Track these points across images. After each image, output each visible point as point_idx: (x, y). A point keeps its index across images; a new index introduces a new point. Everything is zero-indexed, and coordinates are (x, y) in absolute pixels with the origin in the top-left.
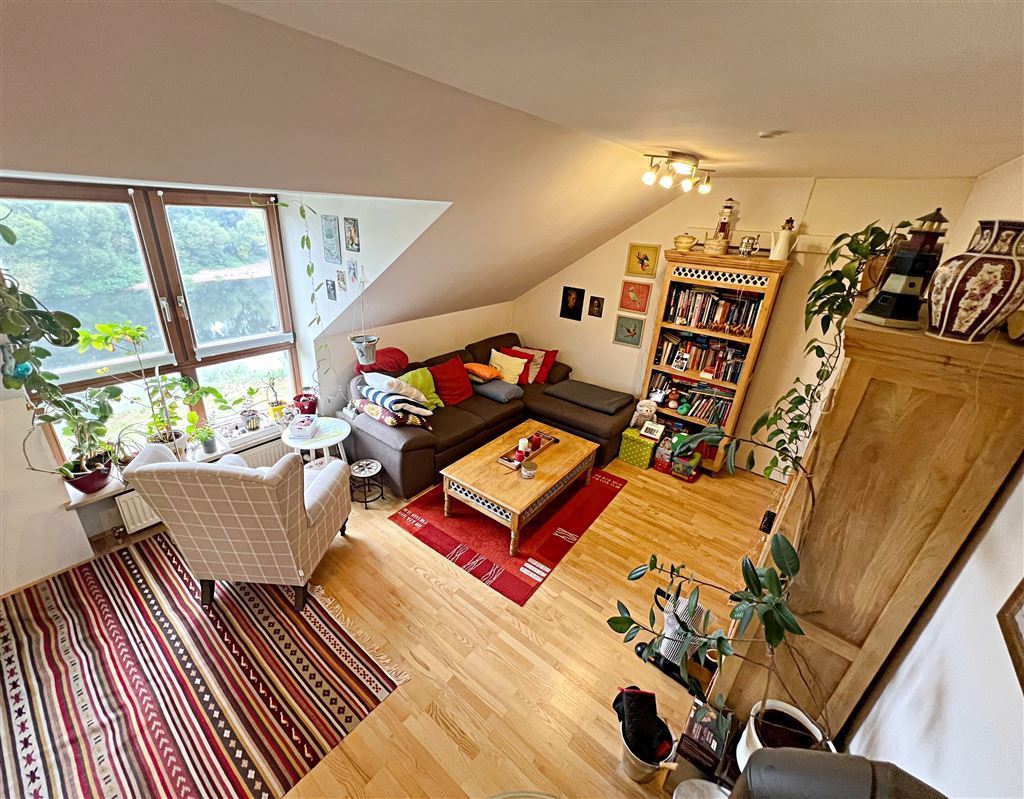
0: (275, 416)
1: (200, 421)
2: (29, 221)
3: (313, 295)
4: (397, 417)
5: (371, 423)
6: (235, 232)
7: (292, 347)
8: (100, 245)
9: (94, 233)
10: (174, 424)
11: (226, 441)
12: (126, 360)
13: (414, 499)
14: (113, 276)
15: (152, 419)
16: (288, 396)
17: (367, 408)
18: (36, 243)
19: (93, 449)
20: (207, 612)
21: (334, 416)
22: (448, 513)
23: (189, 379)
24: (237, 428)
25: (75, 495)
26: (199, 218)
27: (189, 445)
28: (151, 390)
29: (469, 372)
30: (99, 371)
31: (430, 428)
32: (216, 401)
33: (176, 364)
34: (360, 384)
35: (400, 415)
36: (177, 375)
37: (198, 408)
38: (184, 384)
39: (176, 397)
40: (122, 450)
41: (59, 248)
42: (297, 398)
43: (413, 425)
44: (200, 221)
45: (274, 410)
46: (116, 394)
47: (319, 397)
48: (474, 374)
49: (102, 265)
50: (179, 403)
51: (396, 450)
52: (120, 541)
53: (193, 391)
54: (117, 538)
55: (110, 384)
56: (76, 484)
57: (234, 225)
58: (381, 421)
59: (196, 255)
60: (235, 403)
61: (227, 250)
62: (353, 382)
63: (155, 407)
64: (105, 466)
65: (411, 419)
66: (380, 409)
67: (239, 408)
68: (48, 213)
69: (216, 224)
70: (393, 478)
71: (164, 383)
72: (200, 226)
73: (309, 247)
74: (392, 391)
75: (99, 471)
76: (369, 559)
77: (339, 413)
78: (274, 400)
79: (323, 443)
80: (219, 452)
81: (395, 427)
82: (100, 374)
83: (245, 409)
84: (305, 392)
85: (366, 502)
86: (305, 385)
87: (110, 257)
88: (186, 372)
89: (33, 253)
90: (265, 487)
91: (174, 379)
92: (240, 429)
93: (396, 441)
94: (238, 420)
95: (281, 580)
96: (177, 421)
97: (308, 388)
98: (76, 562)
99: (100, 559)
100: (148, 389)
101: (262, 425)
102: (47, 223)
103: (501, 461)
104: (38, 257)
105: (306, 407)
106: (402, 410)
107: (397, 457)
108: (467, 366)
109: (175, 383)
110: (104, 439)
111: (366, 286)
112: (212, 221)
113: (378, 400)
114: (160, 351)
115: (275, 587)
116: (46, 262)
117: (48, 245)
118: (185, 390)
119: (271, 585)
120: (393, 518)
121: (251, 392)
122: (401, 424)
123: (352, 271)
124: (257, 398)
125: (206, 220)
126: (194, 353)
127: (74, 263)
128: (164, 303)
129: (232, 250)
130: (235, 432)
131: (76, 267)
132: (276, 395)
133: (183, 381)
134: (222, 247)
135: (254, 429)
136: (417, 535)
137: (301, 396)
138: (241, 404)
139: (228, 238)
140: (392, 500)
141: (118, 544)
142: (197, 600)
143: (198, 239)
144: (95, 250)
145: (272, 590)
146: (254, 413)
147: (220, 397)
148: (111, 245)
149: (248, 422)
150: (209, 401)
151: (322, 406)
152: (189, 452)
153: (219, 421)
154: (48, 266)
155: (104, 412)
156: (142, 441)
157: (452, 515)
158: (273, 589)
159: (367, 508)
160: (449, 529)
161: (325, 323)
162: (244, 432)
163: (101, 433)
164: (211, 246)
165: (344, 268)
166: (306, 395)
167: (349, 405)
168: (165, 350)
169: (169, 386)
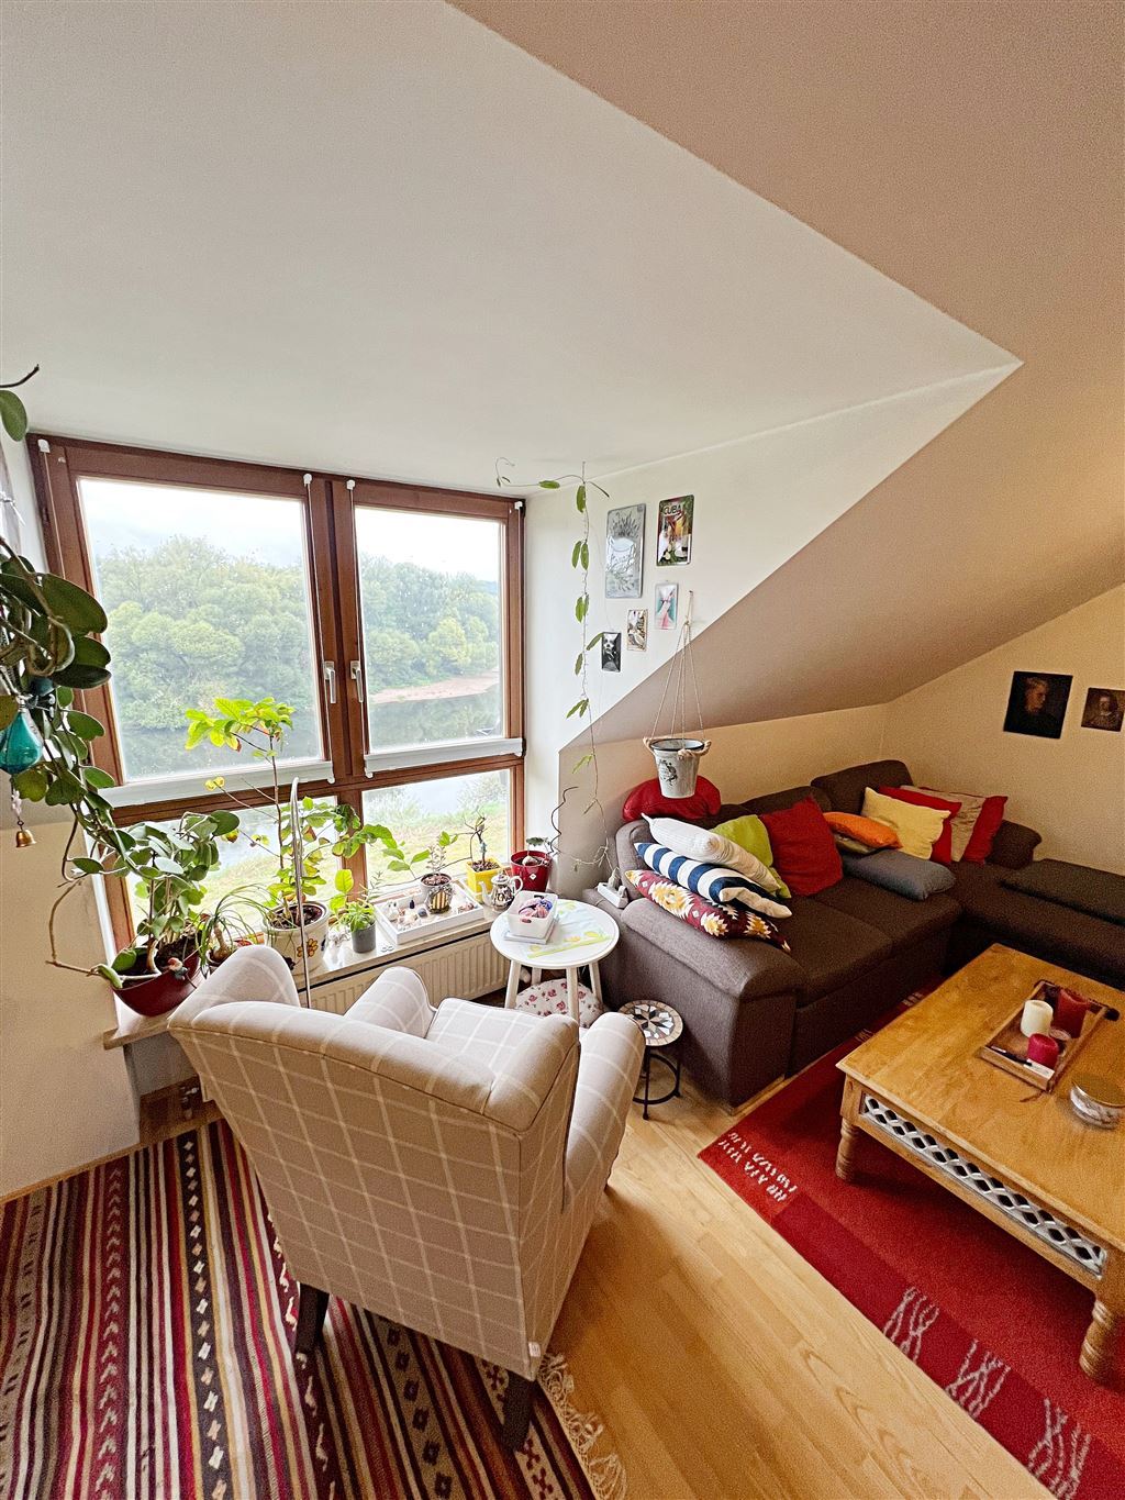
0: (479, 890)
1: (355, 887)
2: (228, 637)
3: (580, 656)
4: (725, 916)
5: (664, 921)
6: (425, 646)
7: (517, 764)
8: (287, 662)
9: (284, 648)
10: (312, 891)
11: (394, 930)
12: (252, 768)
13: (748, 1109)
14: (294, 695)
15: (278, 880)
16: (502, 855)
17: (658, 890)
18: (229, 660)
19: (174, 927)
20: (301, 1377)
21: (581, 899)
22: (846, 1169)
23: (350, 809)
24: (412, 905)
25: (126, 1017)
26: (391, 630)
27: (333, 932)
28: (284, 825)
29: (834, 829)
30: (209, 783)
31: (786, 946)
32: (386, 853)
33: (332, 781)
34: (637, 839)
35: (731, 912)
36: (332, 801)
37: (355, 862)
38: (339, 817)
39: (324, 841)
40: (219, 935)
41: (250, 667)
42: (518, 858)
43: (755, 938)
44: (389, 633)
45: (478, 879)
46: (228, 826)
47: (555, 858)
48: (846, 834)
49: (286, 683)
50: (327, 851)
51: (726, 993)
52: (189, 1113)
53: (351, 832)
54: (185, 1107)
55: (219, 809)
56: (130, 996)
57: (426, 637)
58: (691, 922)
59: (381, 671)
60: (416, 859)
61: (414, 666)
62: (623, 835)
63: (286, 856)
64: (185, 965)
65: (753, 924)
66: (687, 898)
67: (422, 868)
68: (246, 628)
69: (407, 636)
70: (711, 1056)
71: (307, 813)
72: (390, 640)
73: (585, 566)
74: (712, 858)
75: (173, 972)
76: (669, 1282)
77: (590, 894)
78: (477, 858)
79: (568, 958)
80: (379, 952)
81: (720, 938)
82: (211, 789)
83: (430, 871)
84: (532, 848)
85: (646, 1102)
86: (530, 835)
87: (295, 674)
88: (347, 797)
89: (225, 671)
90: (492, 1129)
91: (324, 806)
92: (418, 908)
93: (728, 973)
94: (418, 890)
95: (482, 1350)
96: (317, 887)
97: (538, 841)
98: (103, 1152)
99: (146, 1151)
100: (280, 821)
101: (455, 904)
102: (242, 640)
103: (988, 1054)
104: (228, 675)
105: (533, 877)
106: (735, 903)
107: (725, 1012)
108: (830, 816)
109: (326, 814)
110: (196, 909)
111: (696, 632)
112: (402, 633)
113: (683, 876)
114: (309, 757)
115: (468, 1359)
116: (235, 679)
117: (240, 661)
118: (339, 829)
119: (461, 1353)
120: (712, 1156)
121: (445, 840)
122: (734, 935)
123: (666, 606)
124: (452, 852)
125: (397, 632)
126: (363, 764)
127: (260, 681)
128: (329, 671)
129: (420, 667)
130: (410, 913)
131: (262, 685)
132: (484, 850)
133: (339, 812)
134: (410, 662)
135: (437, 911)
136: (778, 1224)
137: (524, 854)
138: (425, 862)
139: (418, 652)
140: (699, 1104)
141: (184, 1119)
142: (287, 1326)
143: (385, 653)
144: (282, 668)
145: (460, 1366)
146: (444, 880)
147: (394, 845)
148: (297, 661)
149: (432, 896)
150: (374, 852)
151: (559, 875)
152: (330, 945)
153: (384, 890)
154: (237, 683)
155: (203, 858)
156: (257, 922)
157: (857, 1176)
158: (463, 1364)
159: (646, 1117)
160: (859, 1218)
161: (595, 712)
162: (423, 915)
163: (194, 898)
164: (398, 661)
165: (648, 603)
166: (533, 854)
167: (612, 880)
168: (317, 757)
169: (315, 819)
